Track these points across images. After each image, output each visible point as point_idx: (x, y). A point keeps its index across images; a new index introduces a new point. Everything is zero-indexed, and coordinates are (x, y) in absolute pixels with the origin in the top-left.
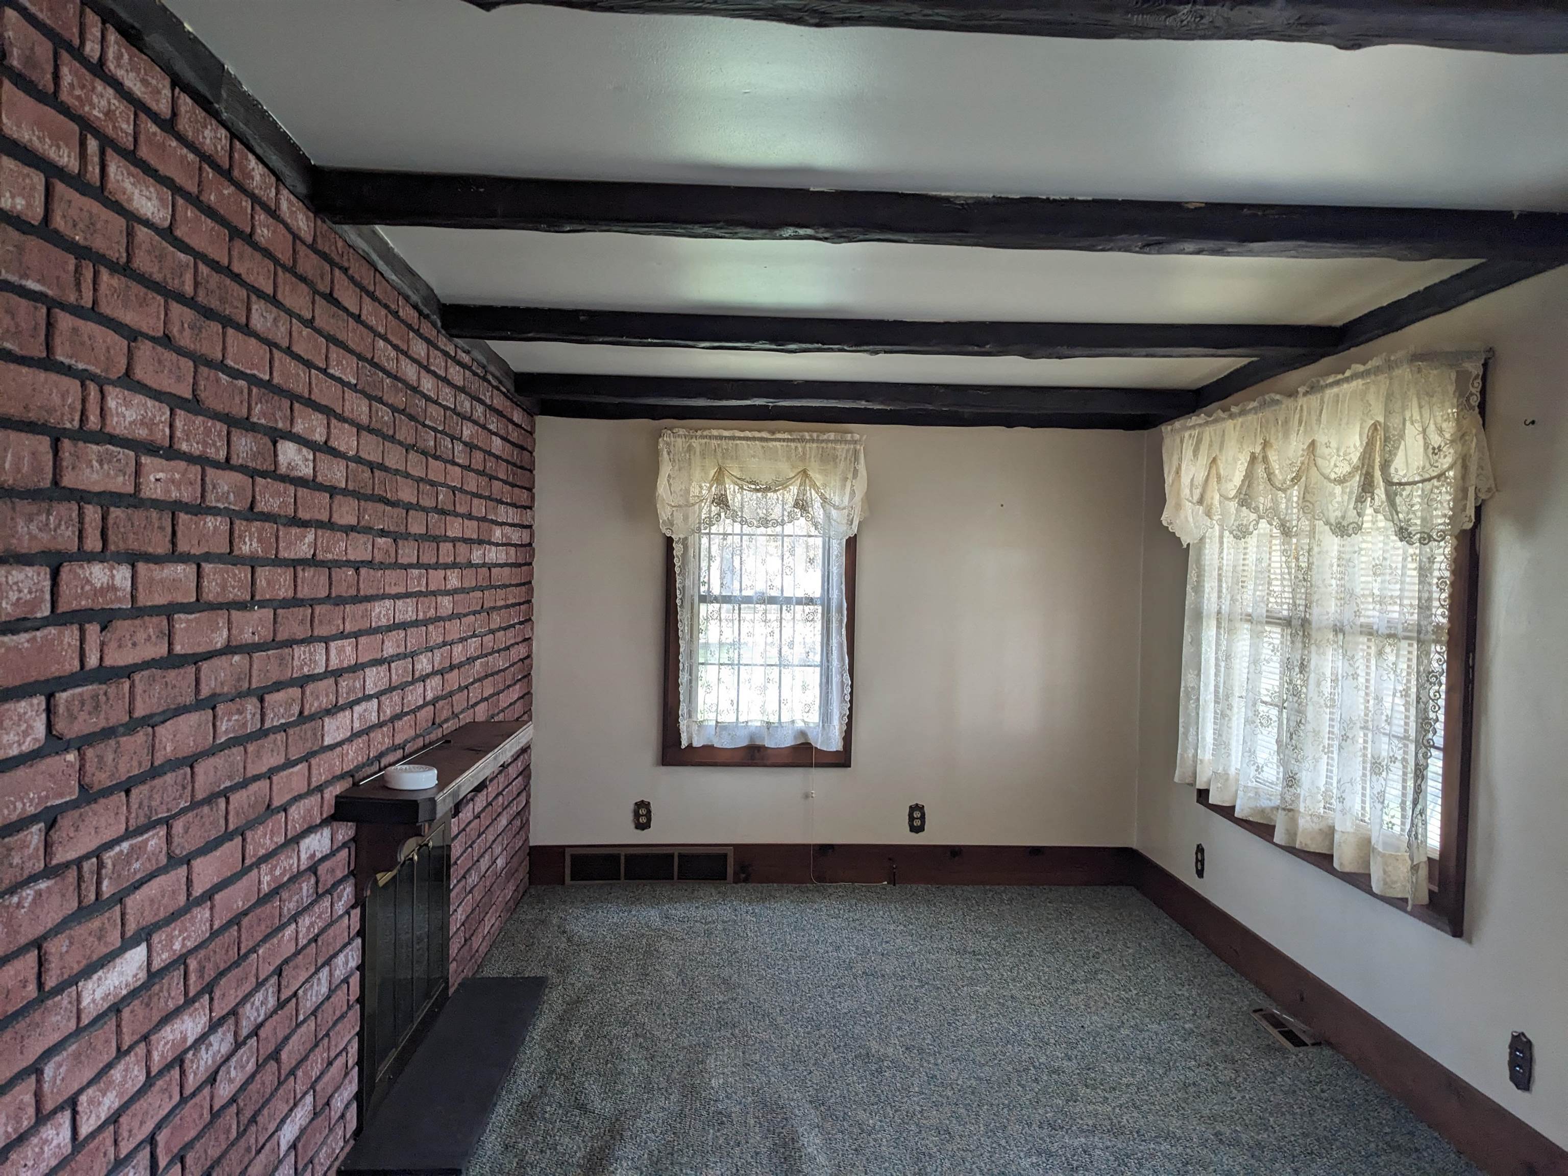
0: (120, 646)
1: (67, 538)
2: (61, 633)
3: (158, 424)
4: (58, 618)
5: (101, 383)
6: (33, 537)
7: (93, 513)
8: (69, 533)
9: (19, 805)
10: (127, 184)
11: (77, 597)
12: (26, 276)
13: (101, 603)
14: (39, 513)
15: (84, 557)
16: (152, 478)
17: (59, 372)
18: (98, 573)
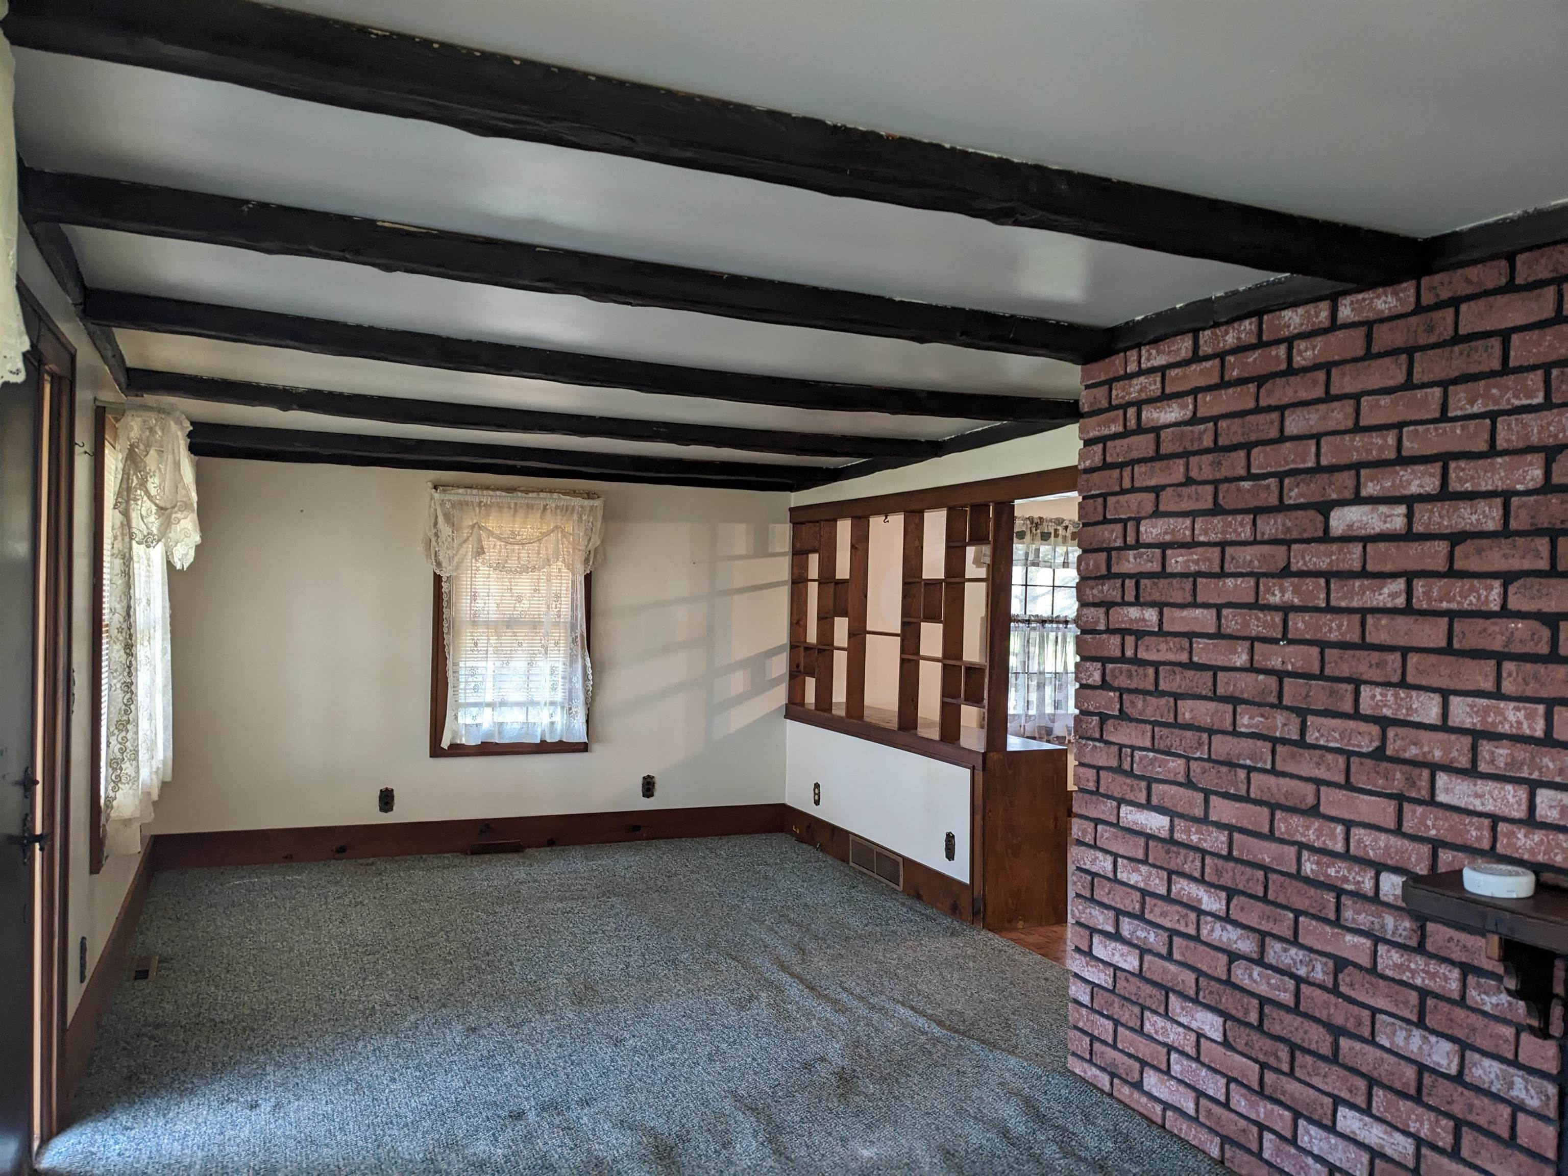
0: (1147, 650)
1: (1116, 596)
2: (1109, 638)
3: (1179, 531)
4: (1109, 631)
5: (1138, 521)
6: (1094, 596)
7: (1130, 584)
8: (1115, 593)
9: (1086, 705)
10: (1155, 415)
11: (1118, 622)
12: (1091, 490)
13: (1135, 626)
14: (1097, 585)
15: (1124, 604)
16: (1173, 561)
17: (1111, 523)
18: (1134, 612)
